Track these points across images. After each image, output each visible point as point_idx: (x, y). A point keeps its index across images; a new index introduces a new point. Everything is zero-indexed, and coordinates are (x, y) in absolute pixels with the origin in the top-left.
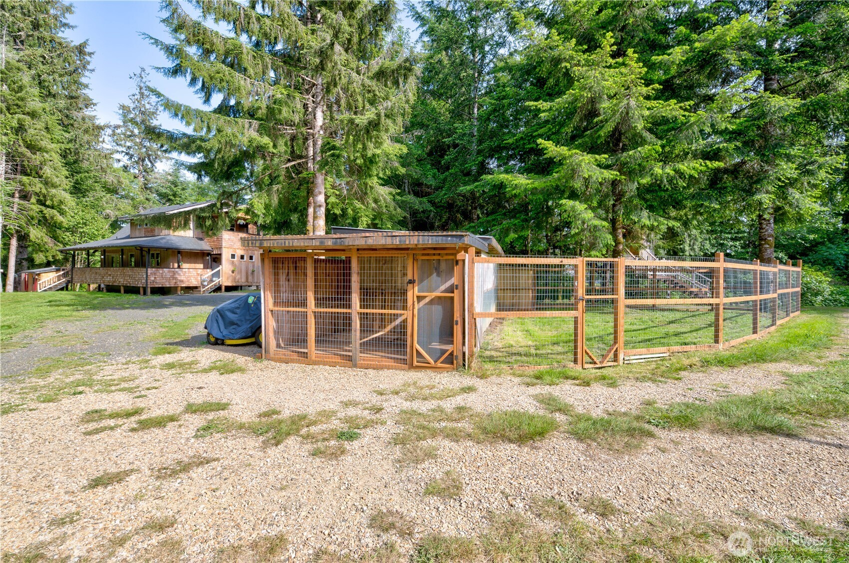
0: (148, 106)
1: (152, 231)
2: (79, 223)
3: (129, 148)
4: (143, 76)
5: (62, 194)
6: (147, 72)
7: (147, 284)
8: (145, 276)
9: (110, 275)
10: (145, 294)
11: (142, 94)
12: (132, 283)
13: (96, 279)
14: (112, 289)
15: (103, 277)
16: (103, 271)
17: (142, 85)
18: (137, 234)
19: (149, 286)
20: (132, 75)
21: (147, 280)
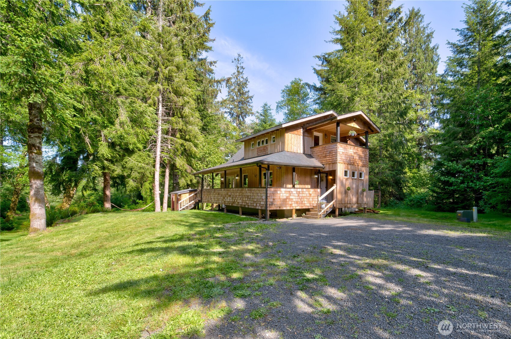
0: (241, 80)
1: (265, 149)
2: (206, 153)
3: (232, 109)
4: (239, 59)
5: (195, 129)
6: (241, 56)
7: (266, 207)
8: (264, 197)
9: (230, 196)
10: (264, 217)
11: (238, 72)
12: (250, 204)
13: (218, 199)
14: (232, 210)
15: (224, 198)
16: (223, 192)
17: (239, 65)
18: (250, 154)
19: (268, 209)
20: (234, 60)
21: (266, 202)
